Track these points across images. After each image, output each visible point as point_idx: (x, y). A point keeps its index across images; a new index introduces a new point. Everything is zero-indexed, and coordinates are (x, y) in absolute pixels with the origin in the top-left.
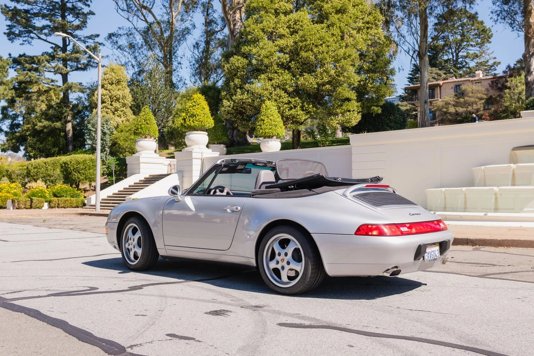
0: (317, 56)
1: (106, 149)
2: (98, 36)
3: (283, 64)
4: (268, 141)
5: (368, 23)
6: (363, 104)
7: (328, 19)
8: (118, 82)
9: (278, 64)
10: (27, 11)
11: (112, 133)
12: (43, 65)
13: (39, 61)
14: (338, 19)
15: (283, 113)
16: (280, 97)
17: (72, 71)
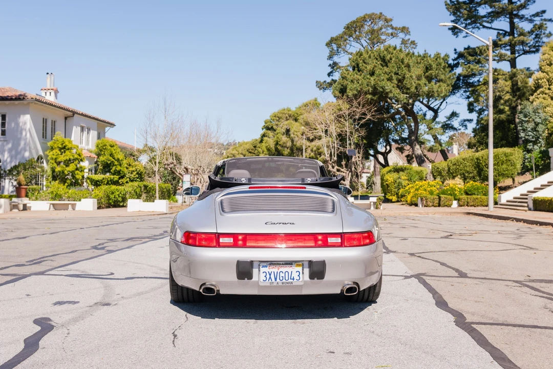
2: (544, 12)
10: (471, 2)
11: (549, 121)
12: (485, 54)
13: (481, 51)
17: (519, 56)
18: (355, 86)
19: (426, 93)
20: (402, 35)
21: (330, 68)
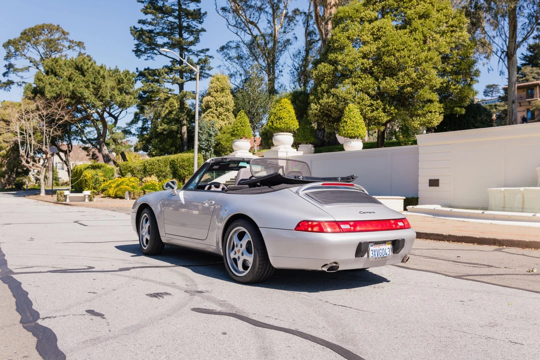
0: (398, 60)
1: (211, 148)
2: (208, 50)
3: (366, 69)
4: (350, 141)
5: (452, 26)
6: (446, 105)
7: (410, 25)
8: (223, 90)
9: (361, 69)
10: (151, 31)
11: (216, 135)
12: (163, 76)
13: (159, 73)
14: (421, 24)
15: (365, 114)
16: (362, 100)
17: (187, 81)
18: (54, 89)
19: (119, 102)
20: (77, 48)
21: (5, 68)
